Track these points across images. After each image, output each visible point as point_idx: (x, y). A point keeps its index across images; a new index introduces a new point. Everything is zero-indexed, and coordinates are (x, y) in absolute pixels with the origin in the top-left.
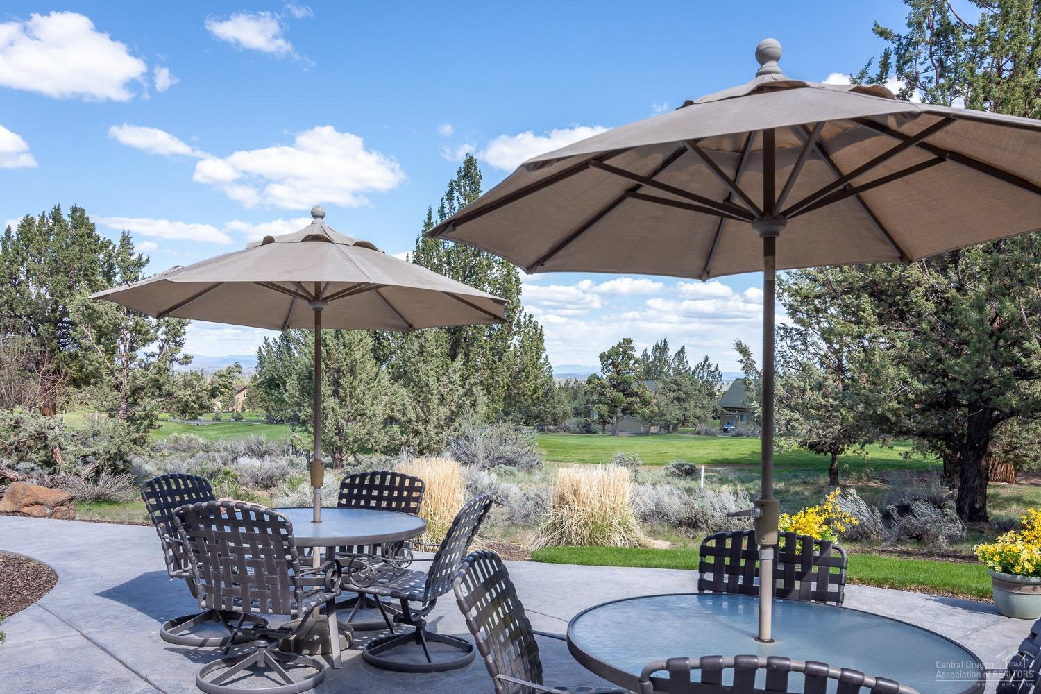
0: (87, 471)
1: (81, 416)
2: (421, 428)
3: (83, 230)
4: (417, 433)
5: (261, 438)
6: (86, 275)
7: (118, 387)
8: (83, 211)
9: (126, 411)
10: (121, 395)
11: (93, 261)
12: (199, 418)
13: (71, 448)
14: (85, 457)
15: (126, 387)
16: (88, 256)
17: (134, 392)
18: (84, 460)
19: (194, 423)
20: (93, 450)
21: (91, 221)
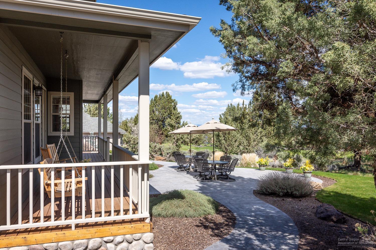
0: (168, 156)
1: (167, 145)
2: (248, 148)
3: (169, 98)
4: (247, 149)
5: (208, 150)
6: (169, 109)
7: (174, 139)
8: (168, 93)
9: (176, 144)
10: (175, 140)
11: (171, 106)
12: (200, 145)
13: (165, 151)
14: (168, 153)
15: (176, 139)
16: (170, 104)
17: (177, 140)
18: (168, 154)
19: (199, 147)
20: (169, 152)
21: (171, 95)
